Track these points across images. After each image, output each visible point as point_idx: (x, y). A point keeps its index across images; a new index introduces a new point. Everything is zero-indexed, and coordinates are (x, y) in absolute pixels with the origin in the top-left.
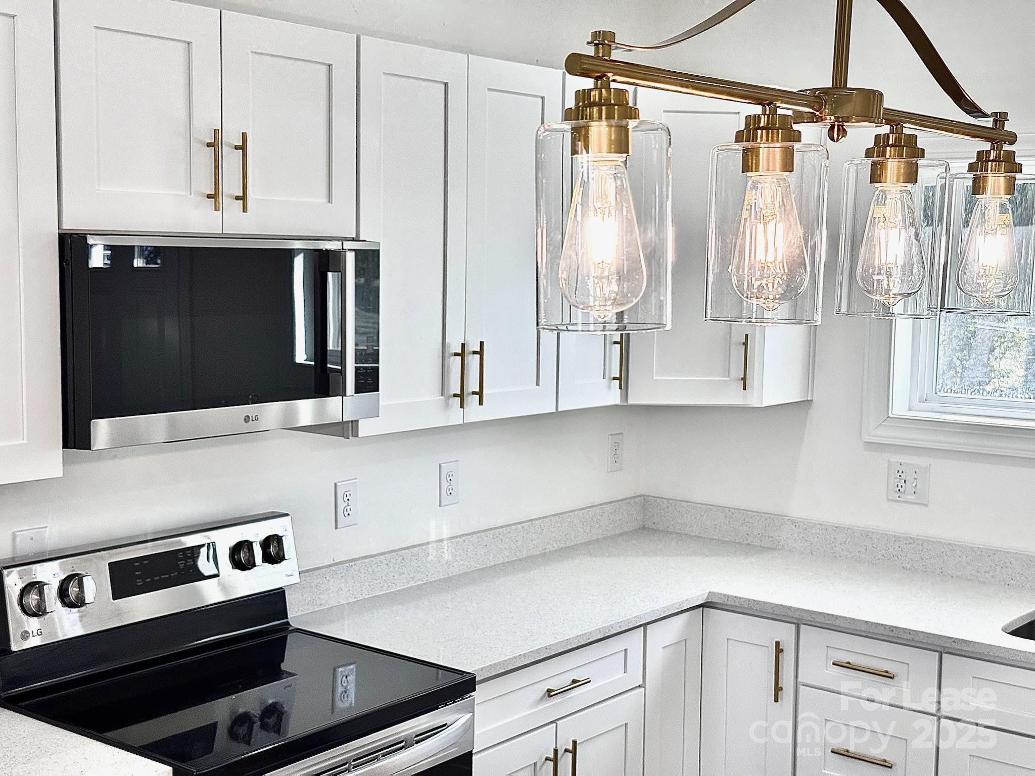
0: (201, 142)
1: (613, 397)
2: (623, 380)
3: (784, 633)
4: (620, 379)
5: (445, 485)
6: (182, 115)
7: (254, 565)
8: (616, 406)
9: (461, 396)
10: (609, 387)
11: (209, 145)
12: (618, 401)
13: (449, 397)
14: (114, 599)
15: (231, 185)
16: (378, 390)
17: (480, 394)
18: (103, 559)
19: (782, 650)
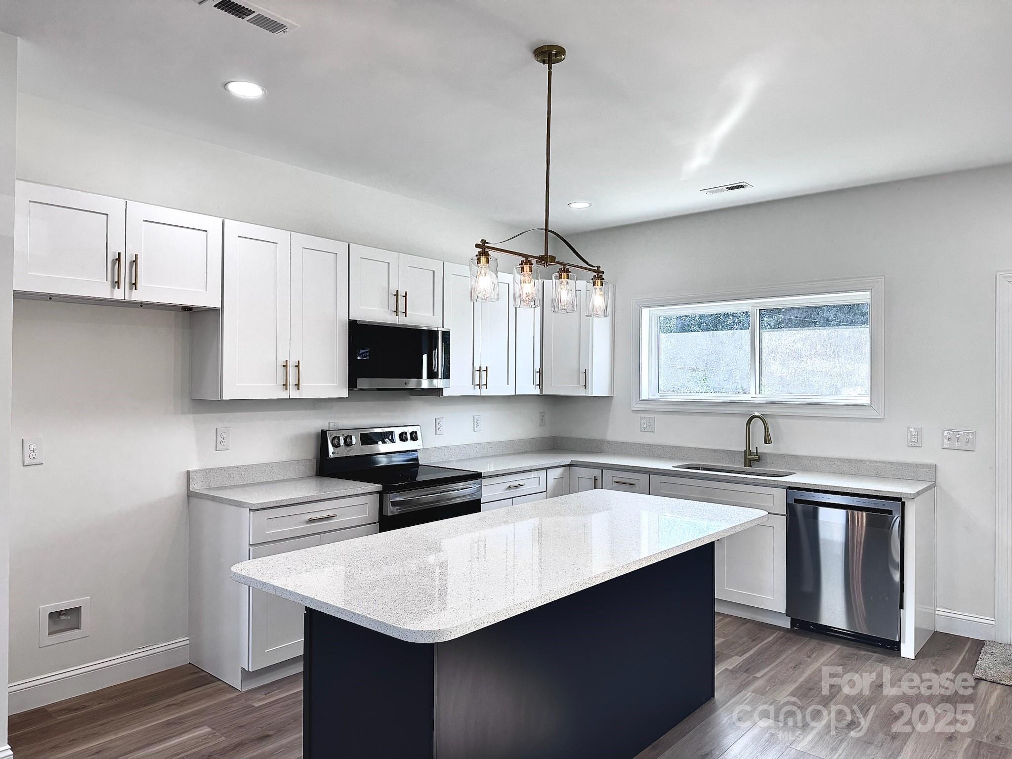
0: (393, 294)
1: (537, 392)
2: (540, 385)
3: (597, 472)
4: (539, 385)
5: (476, 423)
6: (387, 286)
7: (407, 440)
8: (538, 396)
9: (479, 385)
10: (535, 388)
11: (395, 295)
12: (538, 393)
13: (475, 385)
14: (362, 445)
15: (401, 308)
16: (449, 378)
17: (486, 385)
18: (358, 432)
19: (597, 480)
